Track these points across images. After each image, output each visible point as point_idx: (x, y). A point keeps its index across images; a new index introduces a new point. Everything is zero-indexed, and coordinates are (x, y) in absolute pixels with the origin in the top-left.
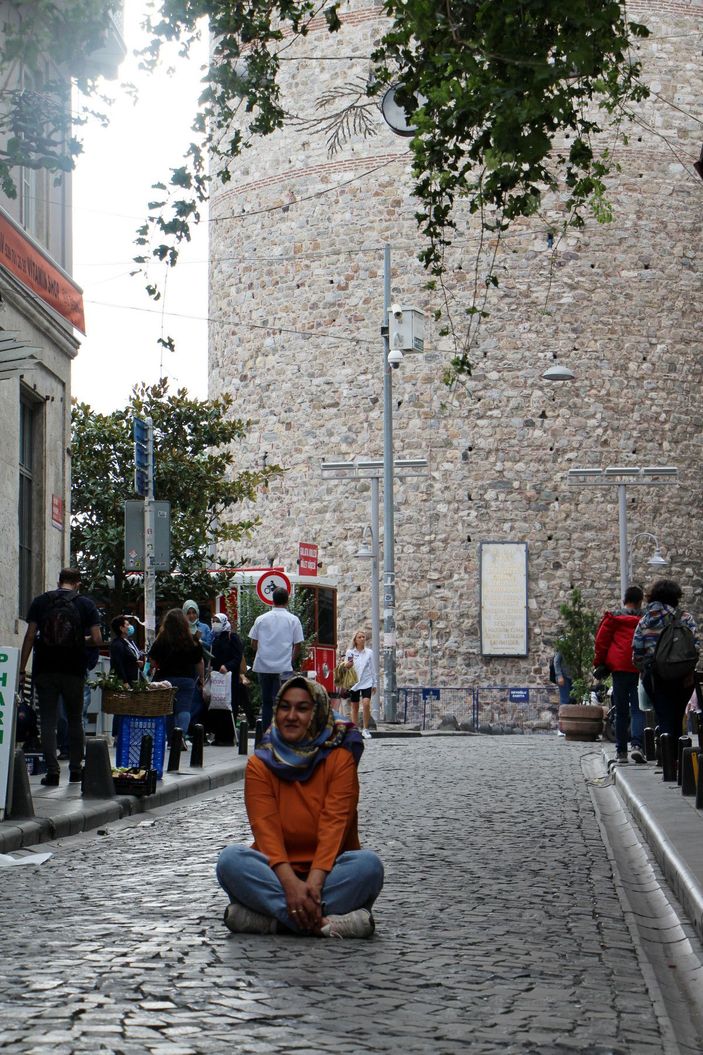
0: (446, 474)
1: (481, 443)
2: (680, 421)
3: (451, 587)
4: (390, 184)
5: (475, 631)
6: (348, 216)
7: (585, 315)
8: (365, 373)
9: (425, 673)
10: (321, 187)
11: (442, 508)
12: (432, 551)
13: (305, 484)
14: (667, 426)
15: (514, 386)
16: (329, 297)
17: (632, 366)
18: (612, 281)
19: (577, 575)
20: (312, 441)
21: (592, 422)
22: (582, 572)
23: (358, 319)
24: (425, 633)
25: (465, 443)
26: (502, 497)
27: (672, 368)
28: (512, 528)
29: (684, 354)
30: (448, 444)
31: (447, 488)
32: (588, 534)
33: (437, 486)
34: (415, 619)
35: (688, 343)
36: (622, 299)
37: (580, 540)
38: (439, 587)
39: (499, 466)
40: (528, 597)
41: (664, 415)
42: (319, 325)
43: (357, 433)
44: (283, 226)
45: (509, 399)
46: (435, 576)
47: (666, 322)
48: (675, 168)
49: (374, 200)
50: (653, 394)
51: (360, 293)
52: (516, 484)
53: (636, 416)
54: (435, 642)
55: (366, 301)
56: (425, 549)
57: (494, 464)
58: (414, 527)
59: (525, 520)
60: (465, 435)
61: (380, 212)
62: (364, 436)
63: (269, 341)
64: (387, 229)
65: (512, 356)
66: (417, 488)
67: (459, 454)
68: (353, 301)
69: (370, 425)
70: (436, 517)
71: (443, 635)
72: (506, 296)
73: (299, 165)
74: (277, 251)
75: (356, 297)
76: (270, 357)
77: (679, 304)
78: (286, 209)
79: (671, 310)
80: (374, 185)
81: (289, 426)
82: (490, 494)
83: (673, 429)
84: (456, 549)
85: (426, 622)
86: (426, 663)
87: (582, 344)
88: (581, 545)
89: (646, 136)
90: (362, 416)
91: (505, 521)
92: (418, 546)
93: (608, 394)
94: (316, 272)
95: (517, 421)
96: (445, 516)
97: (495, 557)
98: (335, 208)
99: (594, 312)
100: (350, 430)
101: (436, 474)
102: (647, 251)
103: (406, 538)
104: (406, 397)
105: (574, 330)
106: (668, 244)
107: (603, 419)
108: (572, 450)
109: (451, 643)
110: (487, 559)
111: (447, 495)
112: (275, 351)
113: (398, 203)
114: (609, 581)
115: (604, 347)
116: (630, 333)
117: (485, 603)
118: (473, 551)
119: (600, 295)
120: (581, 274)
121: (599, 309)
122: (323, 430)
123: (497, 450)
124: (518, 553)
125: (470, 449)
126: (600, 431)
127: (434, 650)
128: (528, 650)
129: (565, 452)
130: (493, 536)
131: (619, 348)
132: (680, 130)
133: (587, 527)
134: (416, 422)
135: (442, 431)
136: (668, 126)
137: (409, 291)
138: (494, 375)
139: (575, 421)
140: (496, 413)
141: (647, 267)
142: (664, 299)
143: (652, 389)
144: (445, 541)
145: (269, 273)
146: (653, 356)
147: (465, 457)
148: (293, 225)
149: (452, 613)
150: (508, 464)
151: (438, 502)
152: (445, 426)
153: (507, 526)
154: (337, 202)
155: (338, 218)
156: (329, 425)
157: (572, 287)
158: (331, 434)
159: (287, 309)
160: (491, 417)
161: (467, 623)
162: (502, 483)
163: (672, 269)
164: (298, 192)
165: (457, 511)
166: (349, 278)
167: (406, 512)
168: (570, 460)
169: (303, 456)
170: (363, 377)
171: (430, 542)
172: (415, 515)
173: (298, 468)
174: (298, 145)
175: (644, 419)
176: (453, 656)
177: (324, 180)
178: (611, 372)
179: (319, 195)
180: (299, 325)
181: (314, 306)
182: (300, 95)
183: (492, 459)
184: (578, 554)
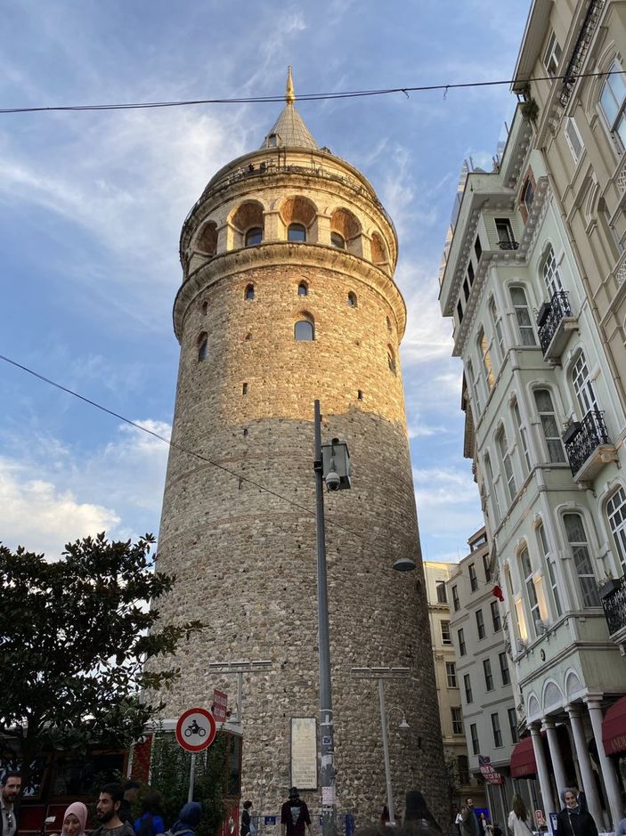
0: (272, 677)
1: (291, 659)
2: (387, 651)
3: (274, 745)
4: (248, 528)
5: (288, 774)
6: (226, 544)
7: (341, 593)
8: (230, 622)
9: (258, 801)
10: (213, 531)
11: (270, 697)
12: (264, 722)
13: (194, 684)
14: (382, 653)
15: (308, 629)
16: (214, 583)
17: (364, 620)
18: (353, 577)
19: (343, 737)
20: (199, 660)
21: (347, 649)
22: (345, 735)
23: (228, 594)
24: (258, 775)
25: (282, 659)
26: (302, 690)
27: (383, 624)
28: (308, 709)
29: (387, 616)
30: (274, 660)
31: (273, 685)
32: (348, 713)
33: (267, 684)
34: (253, 766)
35: (388, 611)
36: (358, 587)
37: (344, 716)
38: (267, 745)
39: (300, 673)
40: (317, 751)
41: (380, 648)
42: (208, 598)
43: (224, 654)
44: (193, 552)
45: (305, 635)
46: (265, 738)
47: (378, 600)
48: (376, 529)
49: (239, 536)
50: (374, 636)
51: (230, 581)
52: (310, 683)
53: (368, 647)
54: (264, 781)
55: (233, 585)
56: (260, 721)
57: (298, 671)
58: (253, 708)
59: (315, 704)
60: (282, 655)
61: (242, 541)
62: (228, 656)
63: (180, 608)
64: (245, 549)
65: (307, 613)
66: (256, 685)
67: (279, 666)
68: (226, 585)
69: (232, 650)
70: (266, 702)
71: (269, 776)
72: (304, 582)
73: (203, 522)
74: (189, 563)
75: (228, 584)
76: (181, 616)
77: (383, 591)
78: (195, 543)
79: (380, 594)
80: (239, 529)
81: (187, 652)
82: (296, 689)
83: (385, 655)
84: (277, 722)
85: (259, 768)
86: (259, 795)
87: (341, 608)
88: (344, 719)
89: (363, 513)
90: (228, 645)
91: (304, 705)
92: (256, 720)
93: (354, 635)
94: (209, 571)
95: (310, 648)
96: (271, 701)
97: (299, 726)
98: (219, 541)
99: (346, 592)
100: (220, 653)
101: (267, 677)
102: (368, 564)
103: (250, 715)
104: (252, 634)
105: (337, 600)
106: (376, 562)
107: (352, 648)
108: (338, 664)
109: (273, 781)
110: (294, 727)
111: (273, 689)
112: (183, 613)
113: (251, 537)
114: (359, 741)
115: (351, 610)
116: (363, 603)
117: (294, 755)
118: (286, 723)
119: (348, 584)
120: (339, 573)
121: (348, 590)
122: (206, 653)
123: (299, 663)
124: (311, 723)
125: (285, 663)
126: (351, 654)
127: (264, 786)
128: (318, 786)
129: (334, 665)
130: (297, 713)
131: (358, 611)
132: (377, 513)
133: (347, 708)
134: (257, 648)
135: (270, 653)
136: (372, 511)
137: (255, 579)
138: (298, 623)
139: (339, 648)
140: (299, 643)
141: (368, 572)
142: (376, 588)
143: (375, 633)
144: (271, 717)
145: (184, 575)
146: (374, 616)
147: (283, 667)
148: (198, 550)
149: (274, 761)
150: (306, 672)
151: (268, 693)
152: (272, 650)
153: (305, 708)
154: (220, 538)
155: (221, 545)
156: (209, 651)
157: (335, 579)
158: (210, 656)
159: (191, 592)
160: (296, 645)
161: (283, 768)
162: (302, 683)
163: (379, 574)
164: (202, 535)
165: (278, 698)
166: (224, 574)
167: (250, 699)
168: (337, 670)
169: (194, 668)
170: (229, 624)
171: (263, 717)
172: (255, 701)
173: (191, 675)
174: (203, 514)
175: (372, 649)
176: (274, 791)
177: (215, 528)
178: (355, 623)
179: (211, 536)
180: (197, 599)
181: (206, 588)
182: (206, 492)
183: (297, 669)
184: (343, 724)
